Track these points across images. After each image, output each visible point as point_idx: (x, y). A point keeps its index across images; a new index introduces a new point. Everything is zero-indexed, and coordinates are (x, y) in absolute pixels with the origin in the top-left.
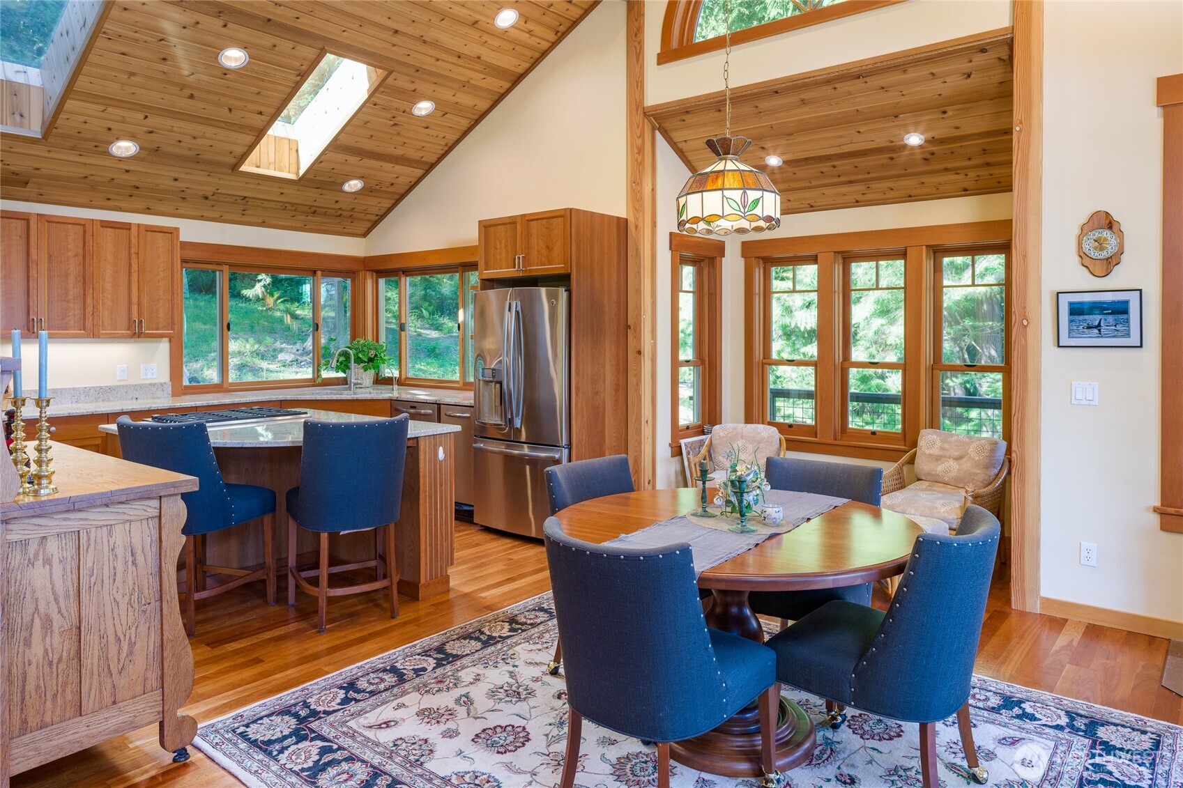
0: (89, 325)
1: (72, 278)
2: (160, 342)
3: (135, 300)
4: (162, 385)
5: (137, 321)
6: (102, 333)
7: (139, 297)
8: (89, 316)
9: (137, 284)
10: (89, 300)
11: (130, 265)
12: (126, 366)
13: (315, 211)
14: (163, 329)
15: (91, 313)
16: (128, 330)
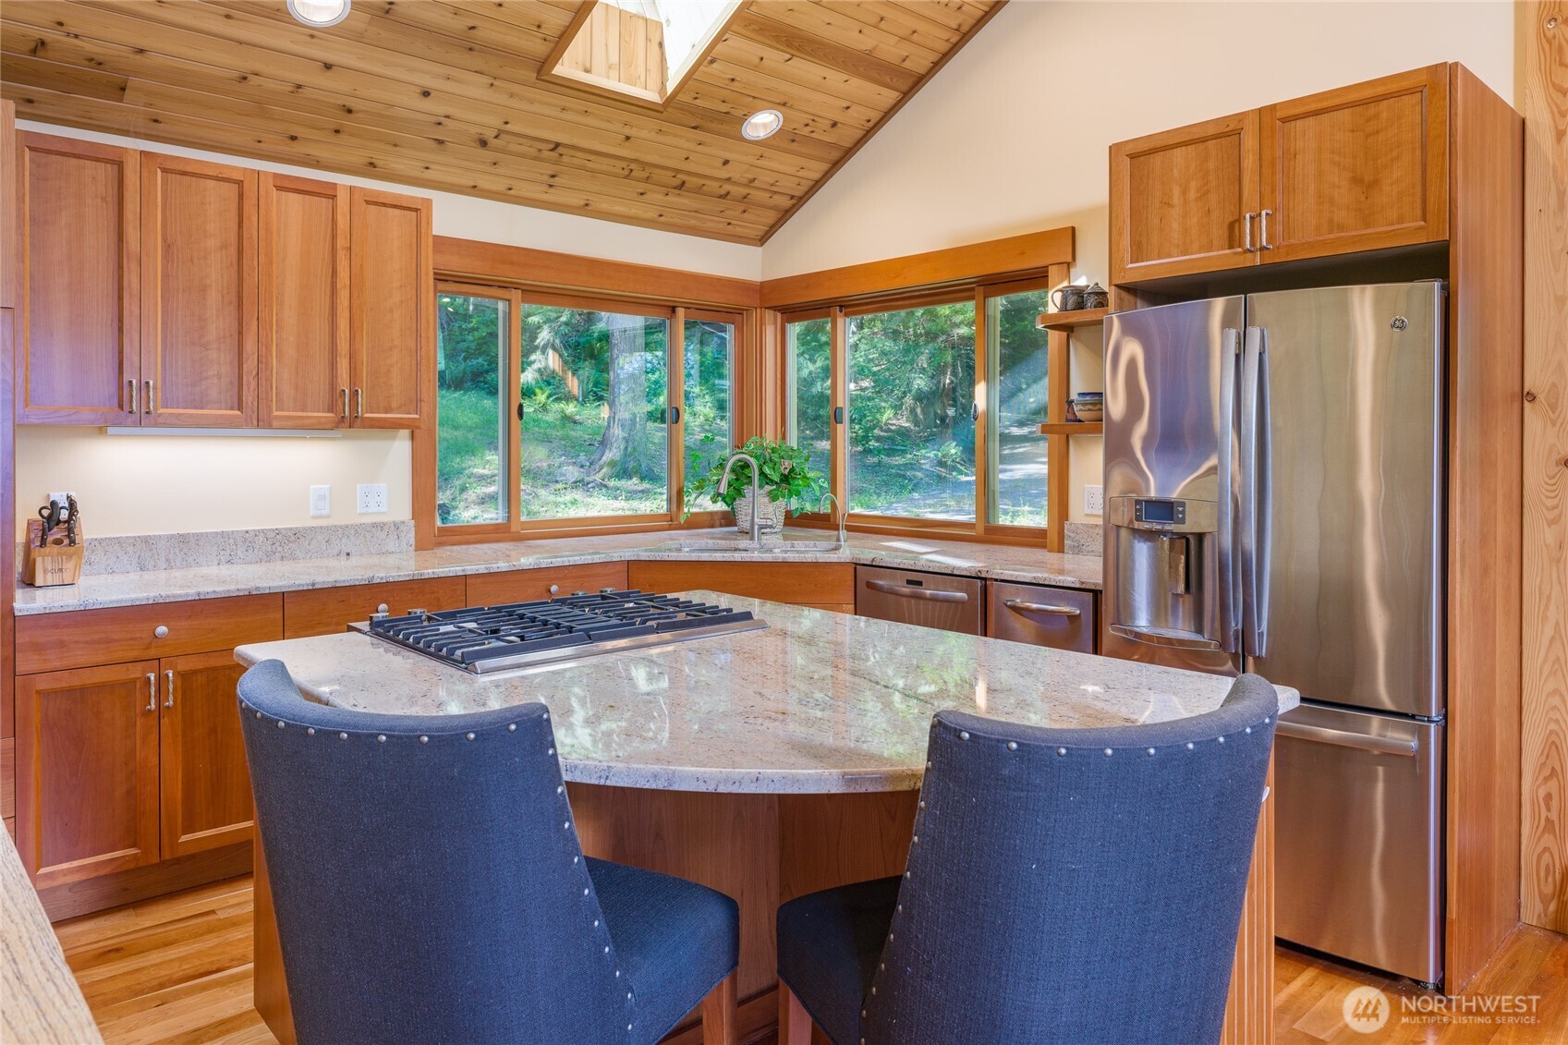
0: (250, 398)
1: (213, 297)
2: (394, 438)
3: (343, 346)
4: (397, 526)
5: (347, 391)
6: (277, 417)
7: (352, 340)
8: (250, 380)
9: (347, 314)
10: (250, 346)
11: (334, 273)
12: (328, 486)
13: (684, 183)
14: (399, 410)
15: (255, 372)
16: (331, 409)
